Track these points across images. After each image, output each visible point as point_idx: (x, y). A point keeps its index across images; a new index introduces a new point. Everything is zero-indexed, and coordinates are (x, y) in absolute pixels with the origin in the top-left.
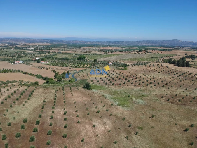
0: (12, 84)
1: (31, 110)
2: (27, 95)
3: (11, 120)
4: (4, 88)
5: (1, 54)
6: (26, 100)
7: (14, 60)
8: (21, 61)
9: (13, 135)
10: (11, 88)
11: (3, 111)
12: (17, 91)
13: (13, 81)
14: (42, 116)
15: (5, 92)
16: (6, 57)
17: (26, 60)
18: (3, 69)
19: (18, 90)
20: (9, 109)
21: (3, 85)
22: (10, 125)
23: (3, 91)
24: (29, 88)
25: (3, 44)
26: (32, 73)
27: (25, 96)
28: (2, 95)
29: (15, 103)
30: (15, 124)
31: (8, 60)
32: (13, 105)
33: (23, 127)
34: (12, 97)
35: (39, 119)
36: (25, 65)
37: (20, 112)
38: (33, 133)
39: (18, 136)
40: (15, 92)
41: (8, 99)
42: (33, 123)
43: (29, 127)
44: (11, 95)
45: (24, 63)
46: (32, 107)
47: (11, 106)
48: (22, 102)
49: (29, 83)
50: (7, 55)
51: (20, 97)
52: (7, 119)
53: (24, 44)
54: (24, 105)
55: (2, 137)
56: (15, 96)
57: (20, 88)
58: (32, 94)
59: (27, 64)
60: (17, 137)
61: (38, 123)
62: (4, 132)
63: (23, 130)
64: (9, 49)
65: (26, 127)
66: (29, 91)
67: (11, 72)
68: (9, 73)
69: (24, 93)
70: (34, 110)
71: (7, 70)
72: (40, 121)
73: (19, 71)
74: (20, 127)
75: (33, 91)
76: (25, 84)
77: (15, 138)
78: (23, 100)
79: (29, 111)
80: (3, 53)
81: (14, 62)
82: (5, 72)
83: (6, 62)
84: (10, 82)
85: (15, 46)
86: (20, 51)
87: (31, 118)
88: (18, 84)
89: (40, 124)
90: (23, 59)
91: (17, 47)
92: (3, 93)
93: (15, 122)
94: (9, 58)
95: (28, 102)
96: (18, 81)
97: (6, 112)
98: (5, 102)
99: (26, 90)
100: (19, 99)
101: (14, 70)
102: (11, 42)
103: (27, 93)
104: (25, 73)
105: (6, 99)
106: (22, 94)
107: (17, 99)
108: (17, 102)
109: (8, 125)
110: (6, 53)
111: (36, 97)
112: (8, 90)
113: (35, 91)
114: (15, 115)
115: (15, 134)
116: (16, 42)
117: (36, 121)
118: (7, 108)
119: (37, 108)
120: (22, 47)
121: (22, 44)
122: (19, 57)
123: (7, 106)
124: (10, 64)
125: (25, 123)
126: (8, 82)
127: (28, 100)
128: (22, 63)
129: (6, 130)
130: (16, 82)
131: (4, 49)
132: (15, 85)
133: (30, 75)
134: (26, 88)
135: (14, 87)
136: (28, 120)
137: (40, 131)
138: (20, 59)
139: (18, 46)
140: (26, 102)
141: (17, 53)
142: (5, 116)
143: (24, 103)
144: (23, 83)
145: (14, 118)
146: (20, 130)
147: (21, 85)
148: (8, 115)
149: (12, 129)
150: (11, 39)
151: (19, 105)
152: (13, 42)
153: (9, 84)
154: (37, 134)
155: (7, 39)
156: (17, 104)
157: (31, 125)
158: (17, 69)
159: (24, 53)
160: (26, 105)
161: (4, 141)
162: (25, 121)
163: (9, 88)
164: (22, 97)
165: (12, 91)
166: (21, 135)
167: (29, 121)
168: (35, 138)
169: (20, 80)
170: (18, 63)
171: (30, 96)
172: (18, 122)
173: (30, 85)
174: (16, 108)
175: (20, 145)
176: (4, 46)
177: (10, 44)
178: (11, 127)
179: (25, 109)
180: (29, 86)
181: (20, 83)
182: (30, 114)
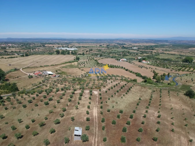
0: (115, 78)
1: (127, 104)
2: (126, 90)
3: (110, 108)
4: (109, 80)
5: (111, 52)
6: (125, 94)
7: (120, 58)
8: (125, 60)
9: (110, 121)
10: (114, 81)
11: (106, 98)
12: (118, 85)
13: (116, 75)
14: (136, 112)
15: (109, 83)
16: (114, 55)
17: (130, 59)
18: (111, 65)
19: (119, 83)
20: (110, 98)
21: (109, 78)
22: (109, 112)
23: (108, 83)
24: (128, 84)
25: (113, 44)
26: (132, 70)
27: (124, 90)
28: (107, 85)
29: (115, 94)
30: (113, 112)
31: (115, 57)
32: (113, 95)
33: (118, 117)
34: (114, 88)
35: (133, 114)
36: (128, 63)
37: (118, 103)
38: (126, 124)
39: (114, 123)
40: (117, 85)
41: (111, 90)
42: (127, 116)
43: (123, 118)
44: (113, 87)
45: (127, 61)
46: (128, 102)
47: (112, 96)
48: (120, 95)
49: (128, 80)
50: (115, 54)
51: (120, 90)
52: (108, 106)
53: (129, 44)
54: (122, 98)
55: (101, 120)
56: (117, 89)
57: (121, 82)
58: (130, 89)
59: (130, 62)
60: (112, 124)
61: (131, 117)
62: (104, 116)
63: (118, 119)
64: (118, 48)
65: (121, 118)
66: (128, 87)
67: (116, 67)
68: (115, 69)
69: (123, 87)
70: (130, 105)
71: (114, 65)
72: (134, 116)
73: (122, 68)
74: (117, 116)
75: (131, 87)
76: (125, 79)
77: (111, 124)
78: (122, 93)
79: (126, 104)
80: (112, 52)
81: (120, 60)
82: (111, 67)
83: (114, 59)
84: (114, 76)
85: (122, 46)
86: (126, 50)
87: (126, 111)
88: (120, 79)
89: (133, 119)
90: (127, 57)
91: (123, 46)
92: (108, 84)
93: (113, 110)
94: (117, 56)
95: (126, 96)
96: (120, 76)
97: (108, 99)
98: (108, 92)
99: (126, 85)
100: (119, 91)
101: (118, 66)
102: (120, 42)
103: (126, 87)
104: (127, 70)
105: (109, 90)
106: (122, 88)
107: (118, 92)
108: (117, 94)
109: (108, 111)
110: (115, 51)
111: (133, 94)
112: (112, 82)
113: (133, 87)
114: (114, 104)
115: (112, 120)
116: (124, 43)
117: (130, 115)
118: (109, 96)
119: (133, 103)
120: (128, 46)
121: (128, 44)
122: (124, 55)
123: (109, 95)
124: (117, 61)
125: (121, 114)
126: (113, 76)
127: (126, 94)
128: (126, 61)
129: (106, 115)
130: (119, 76)
131: (113, 48)
132: (117, 79)
133: (131, 72)
134: (126, 83)
135: (117, 80)
136: (123, 112)
137: (133, 125)
138: (125, 57)
139: (125, 46)
140: (124, 95)
141: (123, 52)
142: (107, 103)
143: (122, 96)
144: (124, 79)
145: (113, 107)
146: (116, 118)
147: (122, 80)
148: (109, 103)
149: (110, 115)
150: (120, 40)
151: (118, 96)
152: (121, 43)
153: (114, 78)
154: (130, 127)
155: (117, 40)
156: (117, 96)
157: (125, 117)
158: (121, 66)
159: (129, 52)
160: (124, 98)
161: (103, 123)
162: (121, 112)
163: (112, 80)
164: (121, 90)
165: (114, 83)
166: (116, 123)
167: (125, 113)
168: (127, 130)
169: (122, 75)
170: (123, 61)
171: (128, 91)
172: (116, 111)
173: (130, 81)
174: (115, 98)
175: (114, 131)
176: (114, 46)
177: (119, 44)
178: (110, 114)
179: (122, 102)
180: (128, 82)
181: (122, 78)
182: (126, 107)
